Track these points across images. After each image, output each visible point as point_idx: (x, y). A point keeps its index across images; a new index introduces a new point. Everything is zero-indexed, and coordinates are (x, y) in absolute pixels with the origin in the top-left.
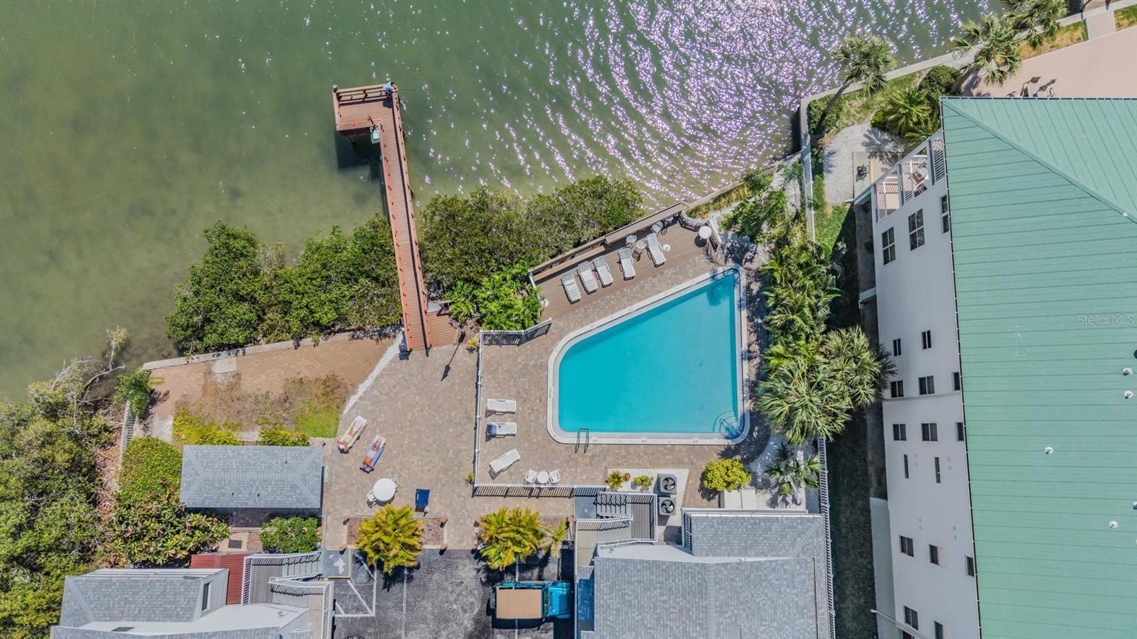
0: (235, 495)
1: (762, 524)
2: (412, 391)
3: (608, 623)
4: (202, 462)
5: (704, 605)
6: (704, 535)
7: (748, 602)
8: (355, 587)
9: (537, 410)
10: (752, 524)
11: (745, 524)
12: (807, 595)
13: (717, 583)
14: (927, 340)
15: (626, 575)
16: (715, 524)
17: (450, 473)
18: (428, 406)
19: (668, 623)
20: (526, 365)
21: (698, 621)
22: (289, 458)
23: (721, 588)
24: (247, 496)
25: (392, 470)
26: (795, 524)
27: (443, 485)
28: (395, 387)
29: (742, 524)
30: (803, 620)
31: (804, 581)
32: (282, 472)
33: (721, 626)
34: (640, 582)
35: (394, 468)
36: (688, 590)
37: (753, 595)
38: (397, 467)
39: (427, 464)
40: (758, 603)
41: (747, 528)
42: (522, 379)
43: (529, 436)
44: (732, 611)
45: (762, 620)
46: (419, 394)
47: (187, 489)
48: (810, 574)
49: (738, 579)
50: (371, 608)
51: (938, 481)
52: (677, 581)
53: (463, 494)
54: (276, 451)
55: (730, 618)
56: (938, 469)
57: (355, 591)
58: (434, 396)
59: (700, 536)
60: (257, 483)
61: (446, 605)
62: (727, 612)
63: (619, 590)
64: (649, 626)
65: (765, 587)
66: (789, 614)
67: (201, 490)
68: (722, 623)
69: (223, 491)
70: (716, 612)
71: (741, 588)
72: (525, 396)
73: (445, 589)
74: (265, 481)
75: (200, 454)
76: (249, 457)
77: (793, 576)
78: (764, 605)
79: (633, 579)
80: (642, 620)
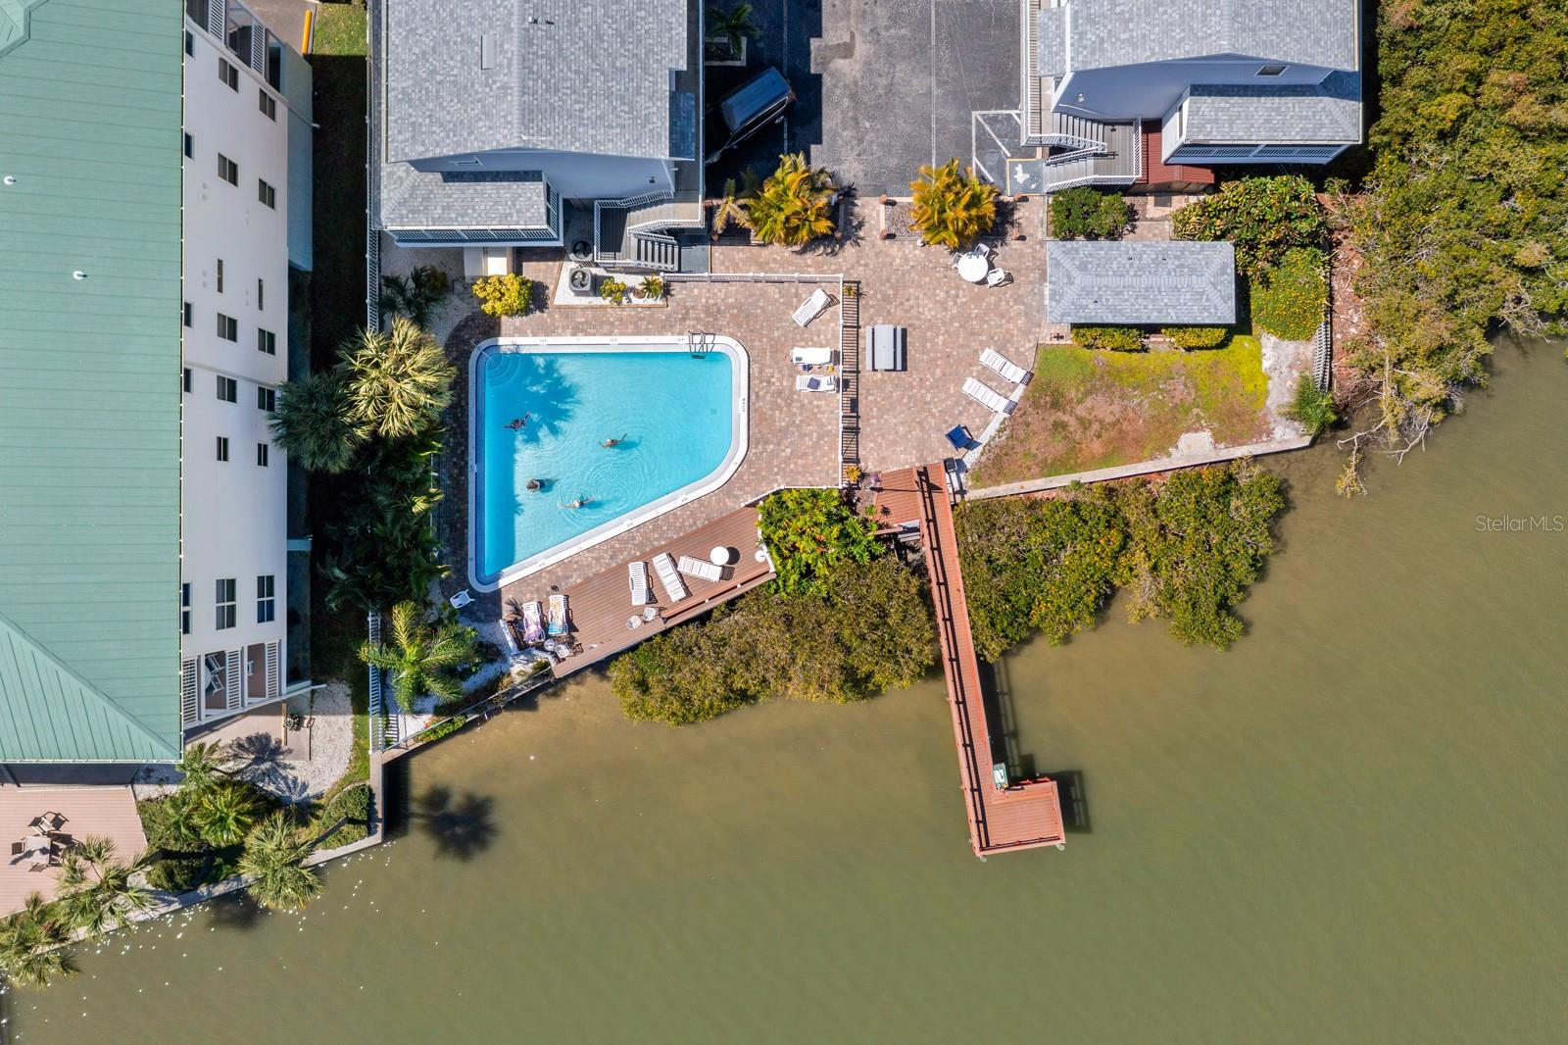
0: (1161, 257)
1: (453, 215)
2: (936, 407)
3: (651, 79)
4: (1208, 300)
5: (526, 96)
6: (530, 199)
7: (472, 103)
8: (1000, 148)
9: (762, 382)
10: (467, 215)
11: (476, 215)
12: (398, 115)
13: (509, 123)
14: (223, 449)
15: (627, 137)
16: (515, 215)
17: (879, 296)
18: (913, 387)
19: (573, 76)
20: (779, 444)
21: (535, 77)
22: (1092, 306)
23: (505, 117)
24: (1144, 256)
25: (959, 301)
26: (410, 216)
27: (888, 280)
28: (961, 413)
29: (480, 215)
30: (404, 85)
31: (400, 132)
32: (1100, 288)
33: (506, 71)
34: (610, 127)
35: (955, 303)
36: (548, 115)
37: (465, 111)
38: (951, 303)
39: (912, 307)
40: (459, 101)
41: (474, 209)
42: (783, 424)
43: (772, 346)
44: (491, 90)
45: (454, 83)
46: (927, 403)
47: (1225, 266)
48: (393, 141)
49: (483, 130)
50: (977, 120)
51: (220, 262)
52: (561, 128)
53: (862, 268)
54: (1110, 315)
55: (494, 82)
56: (220, 281)
57: (1000, 144)
58: (905, 401)
59: (535, 198)
60: (1132, 273)
61: (879, 126)
62: (498, 88)
63: (637, 118)
64: (598, 74)
65: (450, 122)
66: (420, 91)
67: (1207, 263)
68: (505, 75)
69: (1177, 263)
70: (511, 88)
71: (480, 119)
72: (779, 400)
73: (881, 145)
74: (1122, 275)
75: (1213, 310)
76: (1146, 307)
77: (413, 137)
78: (452, 101)
79: (618, 130)
80: (606, 81)
